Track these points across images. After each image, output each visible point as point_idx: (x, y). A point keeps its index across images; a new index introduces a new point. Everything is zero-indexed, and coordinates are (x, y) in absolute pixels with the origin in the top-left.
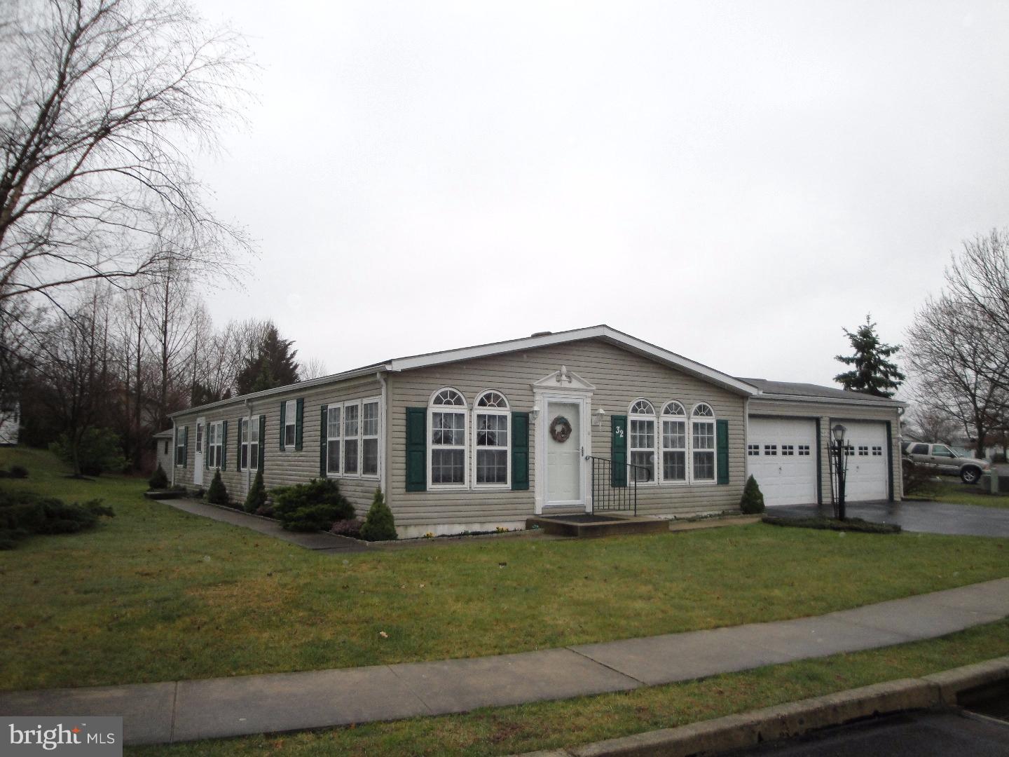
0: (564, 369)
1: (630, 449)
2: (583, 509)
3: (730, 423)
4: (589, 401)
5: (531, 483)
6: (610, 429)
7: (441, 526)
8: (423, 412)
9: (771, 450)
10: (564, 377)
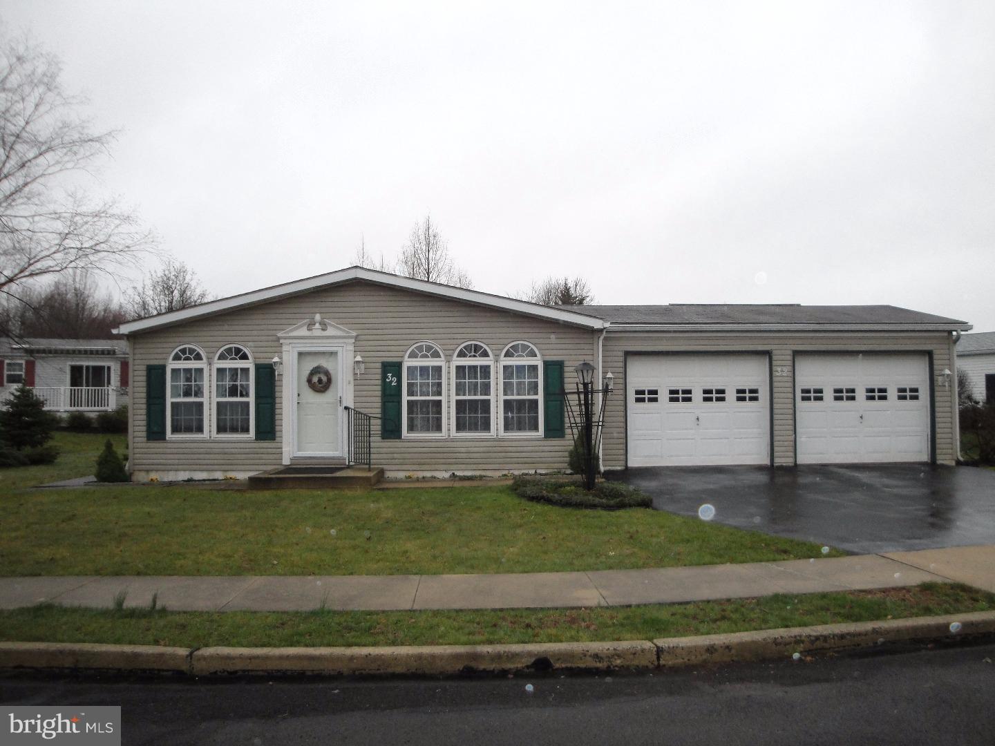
0: (318, 317)
1: (405, 398)
2: (342, 461)
3: (566, 363)
4: (352, 348)
5: (278, 434)
6: (379, 377)
7: (182, 472)
8: (163, 368)
9: (680, 396)
10: (317, 326)
